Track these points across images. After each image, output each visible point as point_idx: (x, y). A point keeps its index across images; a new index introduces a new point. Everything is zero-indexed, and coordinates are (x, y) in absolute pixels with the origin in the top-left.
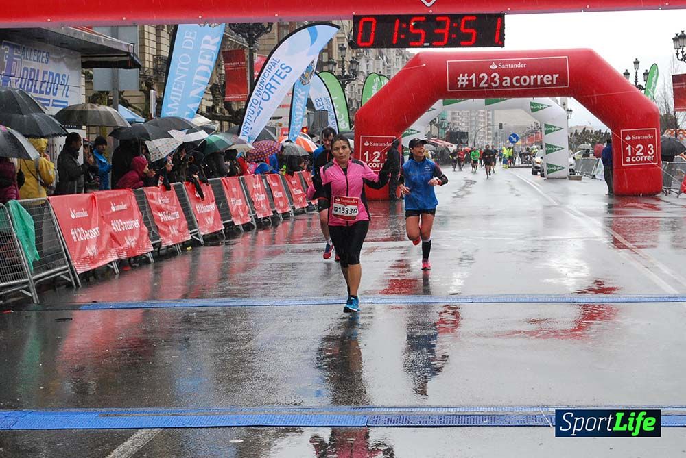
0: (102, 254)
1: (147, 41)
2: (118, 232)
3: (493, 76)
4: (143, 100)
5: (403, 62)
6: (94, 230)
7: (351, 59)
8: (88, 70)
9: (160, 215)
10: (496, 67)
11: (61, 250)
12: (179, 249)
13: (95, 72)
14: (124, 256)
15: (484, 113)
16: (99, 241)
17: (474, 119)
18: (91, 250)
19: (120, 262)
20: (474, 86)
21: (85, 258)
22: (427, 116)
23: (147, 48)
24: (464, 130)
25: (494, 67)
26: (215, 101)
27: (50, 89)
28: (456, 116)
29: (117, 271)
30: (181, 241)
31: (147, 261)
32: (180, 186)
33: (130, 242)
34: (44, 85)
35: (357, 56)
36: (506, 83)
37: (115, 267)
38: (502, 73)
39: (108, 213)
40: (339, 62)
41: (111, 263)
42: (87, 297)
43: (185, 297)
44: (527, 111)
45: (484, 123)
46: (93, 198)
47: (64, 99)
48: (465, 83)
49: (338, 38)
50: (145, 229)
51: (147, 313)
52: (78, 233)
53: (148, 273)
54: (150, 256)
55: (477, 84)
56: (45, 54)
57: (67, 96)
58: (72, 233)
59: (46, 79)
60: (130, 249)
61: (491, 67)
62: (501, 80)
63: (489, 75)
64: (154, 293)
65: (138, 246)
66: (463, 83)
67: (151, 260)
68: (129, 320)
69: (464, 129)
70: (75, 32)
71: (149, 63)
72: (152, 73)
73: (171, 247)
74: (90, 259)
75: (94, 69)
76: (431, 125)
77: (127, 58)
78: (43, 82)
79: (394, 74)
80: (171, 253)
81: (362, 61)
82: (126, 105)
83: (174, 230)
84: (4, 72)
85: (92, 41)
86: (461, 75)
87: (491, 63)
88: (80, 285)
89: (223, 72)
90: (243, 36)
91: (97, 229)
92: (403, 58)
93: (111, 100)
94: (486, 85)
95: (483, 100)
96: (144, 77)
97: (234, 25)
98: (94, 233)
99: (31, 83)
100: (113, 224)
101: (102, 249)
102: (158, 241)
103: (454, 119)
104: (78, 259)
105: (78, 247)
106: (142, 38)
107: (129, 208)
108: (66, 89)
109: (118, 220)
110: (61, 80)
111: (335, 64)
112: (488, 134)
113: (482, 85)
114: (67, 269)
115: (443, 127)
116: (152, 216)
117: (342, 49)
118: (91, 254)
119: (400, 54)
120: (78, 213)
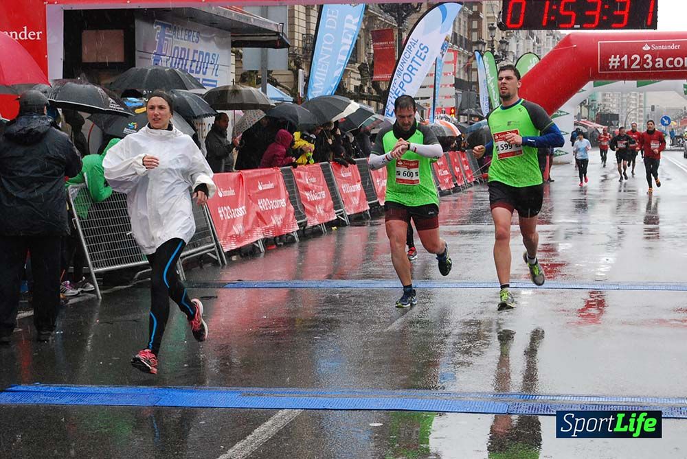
0: (249, 232)
1: (296, 20)
2: (264, 212)
3: (645, 57)
4: (292, 78)
5: (553, 42)
6: (241, 209)
7: (501, 39)
8: (238, 49)
9: (307, 194)
10: (648, 48)
11: (208, 228)
12: (324, 229)
13: (246, 51)
14: (270, 235)
15: (636, 94)
16: (245, 220)
17: (625, 100)
18: (238, 229)
19: (266, 242)
20: (626, 67)
21: (231, 237)
22: (577, 98)
23: (296, 27)
24: (615, 112)
25: (646, 48)
26: (363, 80)
27: (200, 68)
28: (607, 97)
29: (262, 249)
30: (326, 220)
31: (293, 241)
32: (327, 165)
33: (276, 221)
34: (194, 64)
35: (507, 36)
36: (659, 65)
37: (261, 246)
38: (655, 55)
39: (255, 192)
40: (488, 41)
41: (257, 242)
42: (232, 275)
43: (329, 277)
44: (680, 93)
45: (636, 104)
46: (241, 176)
47: (214, 78)
48: (617, 64)
49: (488, 18)
50: (292, 208)
51: (292, 292)
52: (225, 211)
53: (294, 251)
54: (295, 235)
55: (629, 66)
56: (195, 34)
57: (216, 75)
58: (220, 212)
59: (196, 58)
60: (276, 228)
61: (644, 48)
62: (654, 61)
63: (642, 57)
64: (299, 272)
65: (284, 225)
66: (614, 64)
67: (297, 239)
68: (273, 300)
69: (615, 110)
70: (225, 12)
71: (298, 42)
72: (301, 52)
73: (316, 226)
74: (236, 237)
75: (244, 48)
76: (581, 106)
77: (276, 38)
78: (194, 61)
79: (544, 55)
80: (316, 233)
81: (512, 42)
82: (275, 84)
83: (320, 210)
84: (155, 51)
85: (242, 21)
86: (613, 56)
87: (643, 44)
88: (226, 263)
89: (372, 51)
90: (393, 16)
91: (244, 207)
92: (554, 38)
93: (260, 79)
94: (639, 67)
95: (634, 83)
96: (293, 56)
97: (383, 5)
98: (241, 211)
99: (181, 62)
100: (259, 203)
101: (248, 227)
102: (304, 220)
103: (605, 100)
104: (225, 238)
105: (225, 225)
106: (292, 17)
107: (277, 187)
108: (216, 68)
109: (265, 199)
110: (211, 59)
111: (485, 44)
112: (640, 116)
113: (634, 66)
114: (213, 247)
115: (593, 108)
116: (299, 196)
117: (492, 29)
118: (237, 233)
119: (551, 35)
120: (226, 191)
